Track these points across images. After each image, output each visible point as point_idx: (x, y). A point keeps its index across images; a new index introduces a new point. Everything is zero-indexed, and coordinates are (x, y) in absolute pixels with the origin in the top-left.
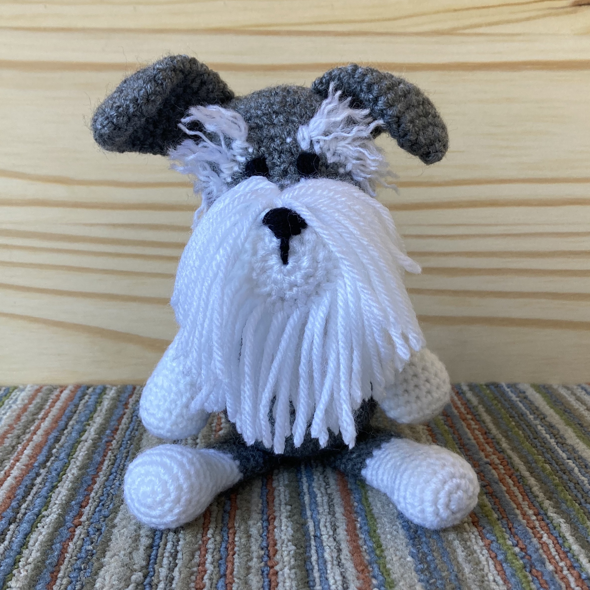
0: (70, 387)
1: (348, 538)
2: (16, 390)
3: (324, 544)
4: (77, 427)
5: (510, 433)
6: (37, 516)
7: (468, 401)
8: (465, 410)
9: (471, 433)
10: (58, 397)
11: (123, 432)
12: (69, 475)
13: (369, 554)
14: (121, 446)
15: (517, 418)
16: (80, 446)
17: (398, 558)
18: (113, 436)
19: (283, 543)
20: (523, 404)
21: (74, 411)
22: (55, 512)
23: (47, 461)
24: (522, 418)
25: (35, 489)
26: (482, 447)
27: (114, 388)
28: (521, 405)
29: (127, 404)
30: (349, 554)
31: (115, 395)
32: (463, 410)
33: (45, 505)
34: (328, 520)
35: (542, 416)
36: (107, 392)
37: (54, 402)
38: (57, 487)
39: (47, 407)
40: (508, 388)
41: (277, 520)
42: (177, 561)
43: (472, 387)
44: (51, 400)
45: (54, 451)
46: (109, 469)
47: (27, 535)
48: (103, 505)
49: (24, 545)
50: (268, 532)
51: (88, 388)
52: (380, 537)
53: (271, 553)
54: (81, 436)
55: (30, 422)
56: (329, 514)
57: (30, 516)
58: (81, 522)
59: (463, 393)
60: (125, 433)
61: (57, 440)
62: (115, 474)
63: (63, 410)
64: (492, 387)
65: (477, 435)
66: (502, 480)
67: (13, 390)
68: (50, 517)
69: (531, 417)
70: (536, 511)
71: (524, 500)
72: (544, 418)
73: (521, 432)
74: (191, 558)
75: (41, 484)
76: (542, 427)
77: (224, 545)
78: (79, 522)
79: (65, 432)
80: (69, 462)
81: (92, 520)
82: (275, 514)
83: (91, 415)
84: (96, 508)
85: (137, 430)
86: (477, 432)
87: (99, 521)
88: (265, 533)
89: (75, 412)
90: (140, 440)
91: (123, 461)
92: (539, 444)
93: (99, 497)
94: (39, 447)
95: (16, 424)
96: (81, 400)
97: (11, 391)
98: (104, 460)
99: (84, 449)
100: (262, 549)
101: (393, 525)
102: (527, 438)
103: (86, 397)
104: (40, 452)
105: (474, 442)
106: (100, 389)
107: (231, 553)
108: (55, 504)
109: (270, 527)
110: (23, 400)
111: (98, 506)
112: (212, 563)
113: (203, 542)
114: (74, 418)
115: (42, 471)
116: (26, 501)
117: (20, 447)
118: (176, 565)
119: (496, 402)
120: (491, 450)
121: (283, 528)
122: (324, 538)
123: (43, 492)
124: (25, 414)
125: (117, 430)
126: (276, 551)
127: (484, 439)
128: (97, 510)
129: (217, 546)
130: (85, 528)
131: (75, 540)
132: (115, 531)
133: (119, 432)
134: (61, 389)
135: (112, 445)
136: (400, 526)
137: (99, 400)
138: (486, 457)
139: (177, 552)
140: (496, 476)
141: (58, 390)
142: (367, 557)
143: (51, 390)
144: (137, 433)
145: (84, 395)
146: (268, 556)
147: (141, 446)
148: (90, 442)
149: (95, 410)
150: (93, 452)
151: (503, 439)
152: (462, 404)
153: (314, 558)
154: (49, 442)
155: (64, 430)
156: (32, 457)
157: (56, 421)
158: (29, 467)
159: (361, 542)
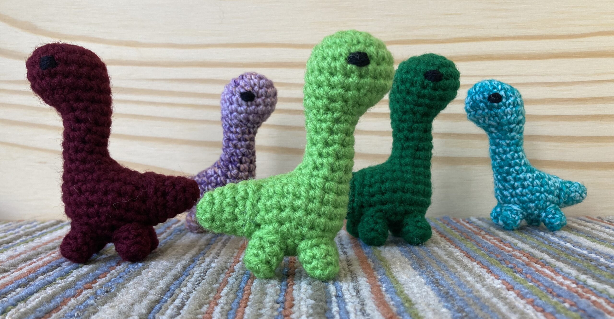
1: (373, 296)
3: (347, 301)
6: (50, 282)
7: (479, 225)
8: (477, 230)
9: (487, 241)
13: (397, 307)
17: (431, 309)
19: (302, 299)
22: (69, 280)
26: (501, 248)
30: (374, 306)
32: (475, 230)
33: (62, 277)
34: (351, 286)
41: (296, 286)
42: (181, 311)
43: (483, 220)
47: (31, 294)
48: (120, 277)
49: (22, 300)
50: (287, 292)
52: (408, 295)
53: (287, 306)
56: (352, 282)
58: (92, 287)
59: (474, 222)
65: (493, 242)
66: (528, 264)
68: (62, 284)
70: (573, 281)
71: (556, 275)
74: (198, 308)
77: (236, 300)
81: (103, 286)
82: (295, 282)
84: (112, 279)
87: (111, 286)
88: (282, 293)
92: (556, 246)
93: (118, 273)
100: (278, 303)
101: (421, 289)
105: (492, 245)
107: (243, 305)
108: (73, 276)
111: (115, 277)
112: (220, 313)
113: (215, 299)
116: (45, 275)
118: (180, 314)
120: (511, 249)
121: (302, 290)
122: (347, 296)
126: (293, 305)
127: (501, 243)
129: (229, 301)
130: (95, 290)
131: (78, 298)
136: (429, 290)
139: (183, 305)
140: (521, 261)
142: (395, 309)
146: (283, 308)
151: (520, 243)
152: (475, 227)
153: (335, 310)
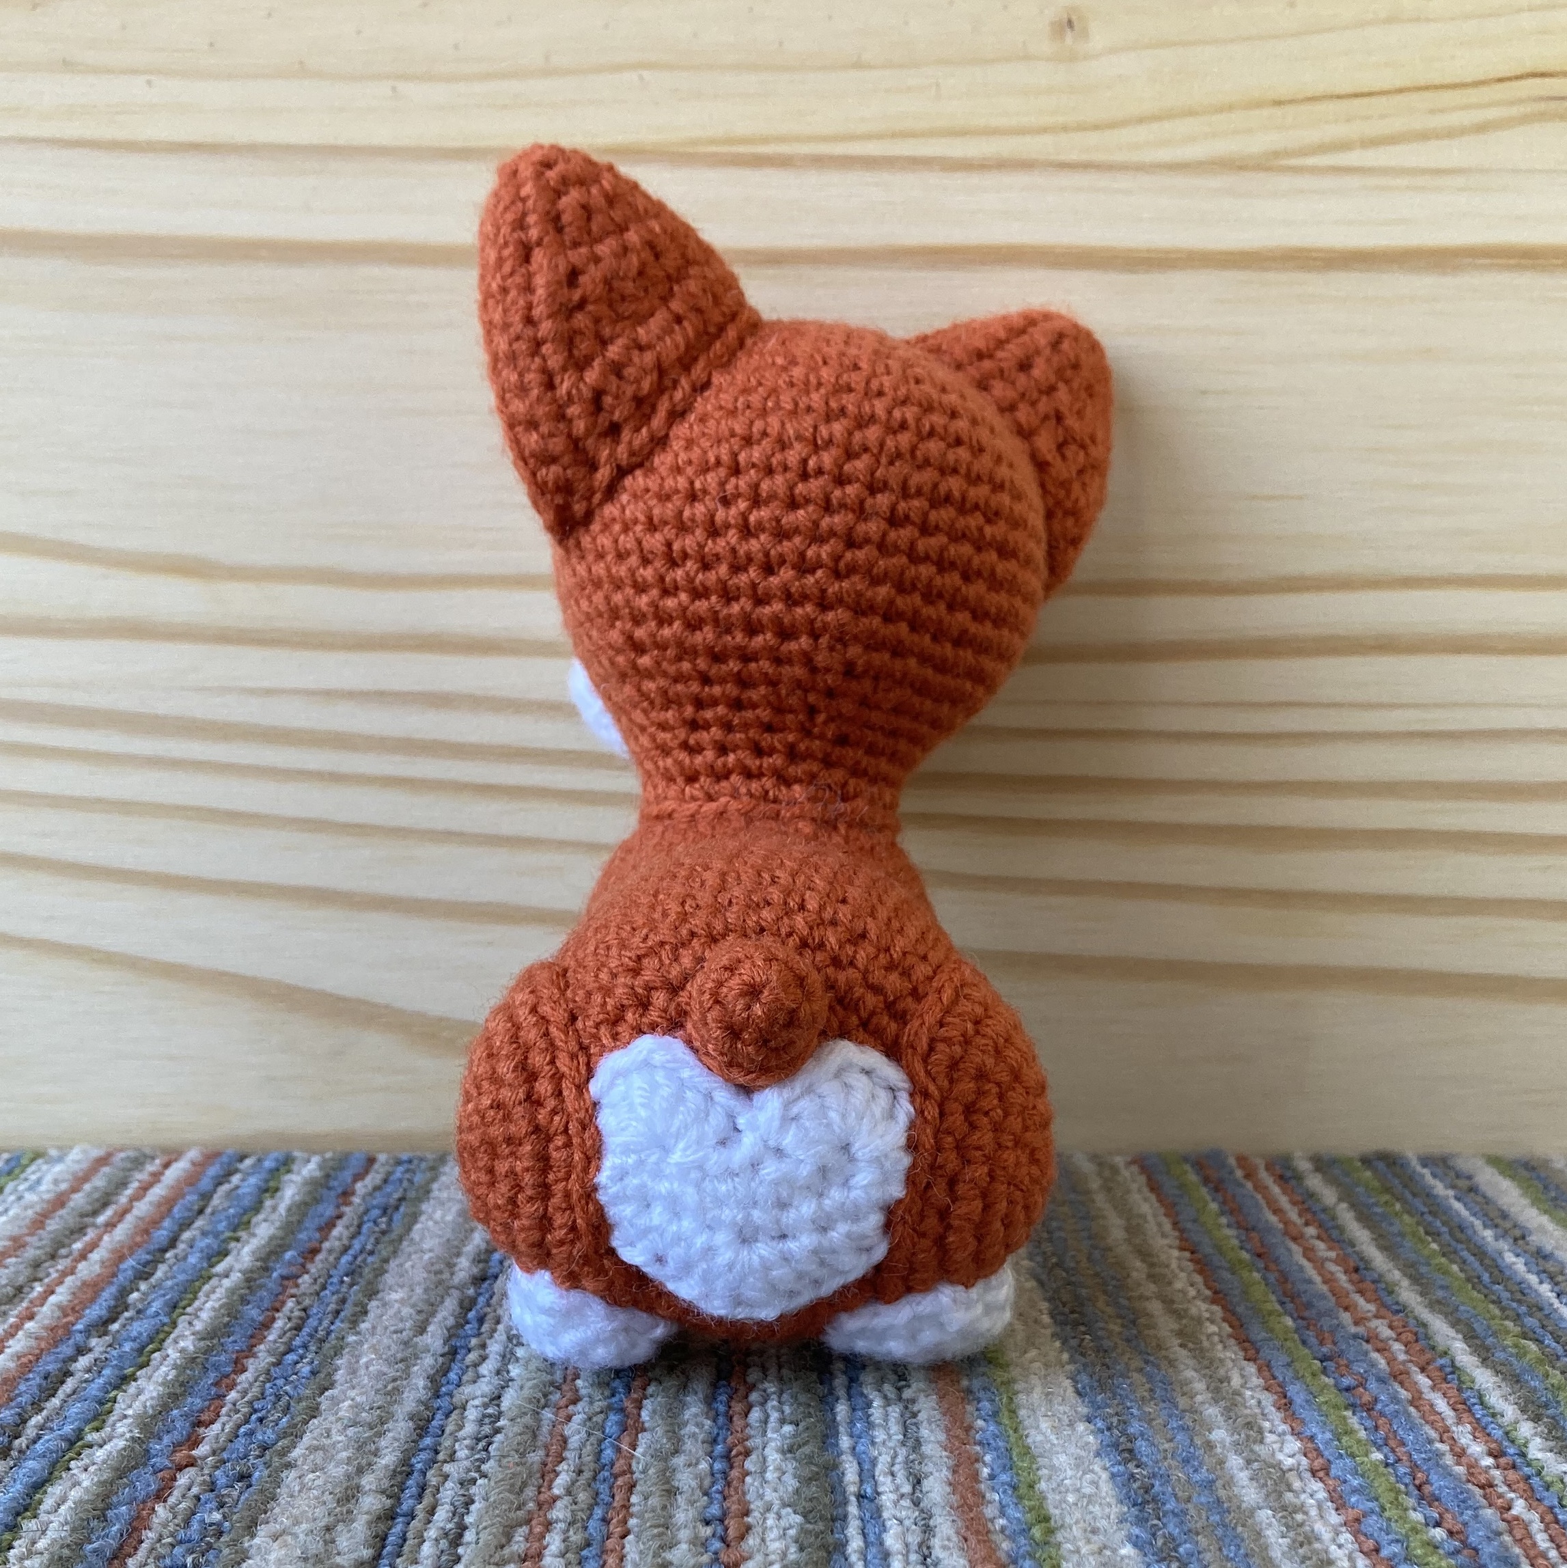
0: (193, 1154)
1: (954, 1499)
2: (40, 1161)
3: (885, 1515)
4: (203, 1243)
5: (1423, 1269)
6: (71, 1443)
7: (1311, 1195)
8: (1300, 1215)
9: (1315, 1268)
10: (156, 1177)
11: (331, 1259)
12: (170, 1351)
13: (1012, 1538)
14: (324, 1288)
15: (1447, 1237)
16: (207, 1287)
17: (1095, 1547)
18: (303, 1266)
19: (768, 1510)
20: (1465, 1205)
21: (196, 1207)
22: (122, 1435)
23: (114, 1320)
24: (1459, 1235)
25: (70, 1384)
26: (1346, 1302)
27: (315, 1160)
28: (1457, 1206)
29: (347, 1194)
30: (955, 1539)
31: (318, 1174)
32: (1293, 1214)
33: (95, 1418)
34: (900, 1459)
35: (1518, 1233)
36: (295, 1167)
37: (145, 1188)
38: (135, 1380)
39: (123, 1199)
40: (1425, 1166)
41: (753, 1457)
42: (460, 1550)
43: (1323, 1164)
44: (136, 1185)
45: (135, 1295)
46: (284, 1340)
47: (39, 1486)
48: (261, 1420)
49: (26, 1510)
50: (729, 1484)
51: (242, 1158)
52: (1045, 1498)
53: (732, 1533)
54: (212, 1266)
55: (72, 1233)
56: (903, 1444)
57: (50, 1441)
58: (195, 1459)
59: (1299, 1177)
60: (338, 1259)
61: (144, 1273)
62: (301, 1351)
63: (167, 1204)
64: (1381, 1165)
65: (1332, 1273)
66: (1399, 1376)
67: (33, 1160)
68: (107, 1447)
69: (1488, 1234)
70: (1493, 1446)
71: (1459, 1421)
72: (1523, 1237)
73: (1455, 1268)
74: (504, 1541)
75: (89, 1371)
76: (1518, 1255)
77: (598, 1512)
78: (190, 1456)
79: (168, 1255)
80: (174, 1324)
81: (225, 1455)
82: (749, 1444)
83: (245, 1218)
84: (239, 1427)
85: (371, 1253)
86: (1333, 1267)
87: (246, 1456)
88: (718, 1487)
89: (201, 1212)
90: (380, 1272)
91: (326, 1323)
92: (1507, 1295)
93: (250, 1403)
94: (93, 1288)
95: (31, 1234)
96: (220, 1184)
97: (24, 1161)
98: (273, 1320)
99: (220, 1293)
100: (707, 1523)
101: (1084, 1473)
102: (1474, 1281)
103: (236, 1179)
104: (93, 1300)
105: (1324, 1288)
106: (277, 1160)
107: (618, 1532)
108: (125, 1417)
109: (734, 1473)
110: (56, 1182)
111: (247, 1421)
112: (563, 1555)
113: (540, 1505)
114: (199, 1223)
115: (94, 1342)
116: (41, 1410)
117: (39, 1288)
118: (458, 1559)
119: (1387, 1197)
120: (1372, 1307)
121: (769, 1476)
122: (887, 1499)
123: (94, 1389)
124: (62, 1212)
125: (315, 1251)
126: (749, 1528)
127: (1351, 1281)
128: (242, 1430)
129: (580, 1515)
130: (206, 1471)
131: (172, 1500)
132: (290, 1476)
133: (320, 1257)
134: (166, 1159)
135: (297, 1286)
136: (1105, 1476)
137: (272, 1184)
138: (1356, 1323)
139: (462, 1528)
140: (1382, 1363)
141: (158, 1161)
142: (1005, 1545)
143: (138, 1162)
144: (370, 1259)
145: (229, 1174)
146: (723, 1540)
147: (381, 1287)
148: (236, 1276)
149: (257, 1207)
150: (244, 1301)
151: (1405, 1283)
152: (1294, 1203)
153: (855, 1543)
154: (121, 1277)
155: (165, 1250)
156: (73, 1309)
157: (147, 1228)
158: (58, 1334)
159: (990, 1511)
